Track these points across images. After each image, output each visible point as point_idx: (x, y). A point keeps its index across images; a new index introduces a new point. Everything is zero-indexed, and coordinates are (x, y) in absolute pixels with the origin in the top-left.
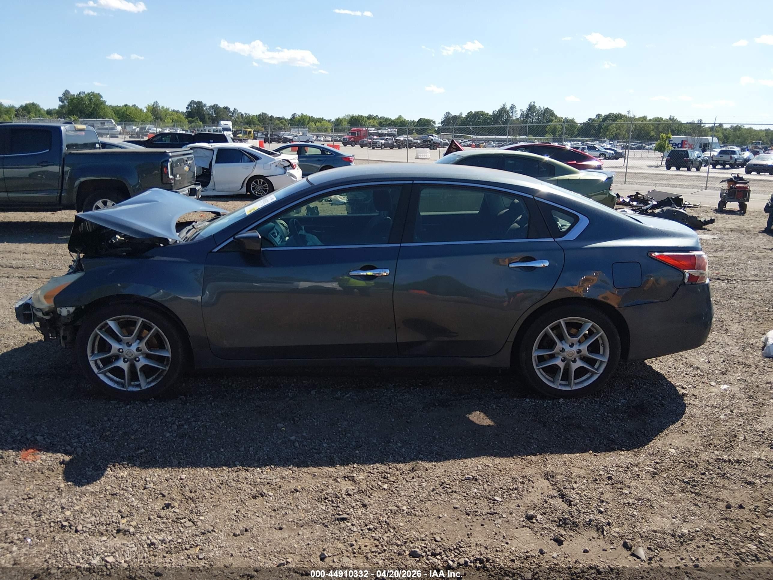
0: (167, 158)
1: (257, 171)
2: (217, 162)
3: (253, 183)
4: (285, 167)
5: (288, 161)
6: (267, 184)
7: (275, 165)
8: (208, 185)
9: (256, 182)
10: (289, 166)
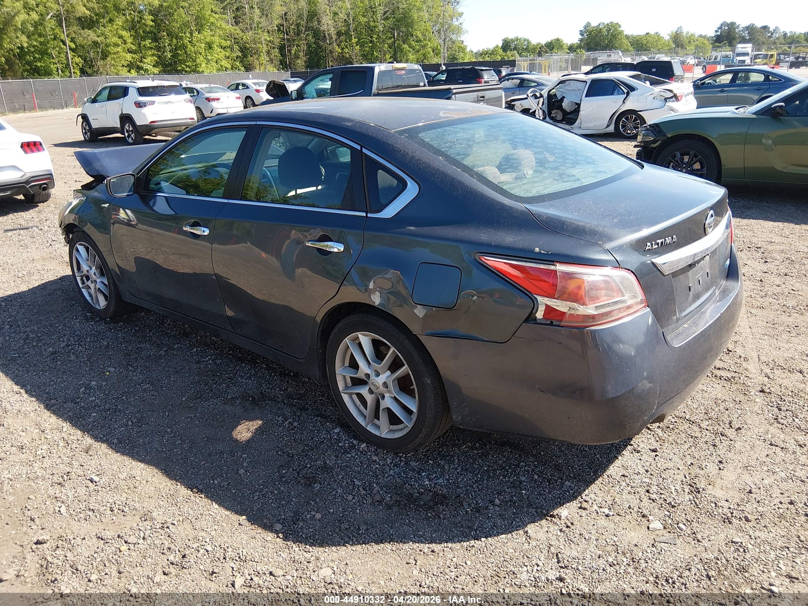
0: (450, 95)
1: (629, 105)
2: (586, 96)
3: (623, 119)
4: (666, 99)
5: (671, 91)
6: (639, 121)
7: (653, 96)
8: (575, 122)
9: (627, 119)
10: (672, 97)
